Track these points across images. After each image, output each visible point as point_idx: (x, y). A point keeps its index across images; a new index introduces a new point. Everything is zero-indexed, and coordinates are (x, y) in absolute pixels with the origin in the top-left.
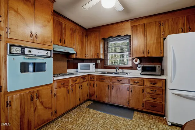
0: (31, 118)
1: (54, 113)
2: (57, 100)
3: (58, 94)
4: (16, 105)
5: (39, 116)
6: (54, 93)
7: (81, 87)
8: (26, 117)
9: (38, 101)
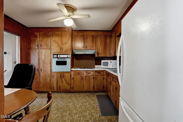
0: (61, 85)
1: (72, 88)
2: (74, 82)
3: (74, 79)
4: (55, 77)
5: (64, 86)
6: (72, 77)
7: (95, 79)
8: (58, 84)
9: (63, 79)
